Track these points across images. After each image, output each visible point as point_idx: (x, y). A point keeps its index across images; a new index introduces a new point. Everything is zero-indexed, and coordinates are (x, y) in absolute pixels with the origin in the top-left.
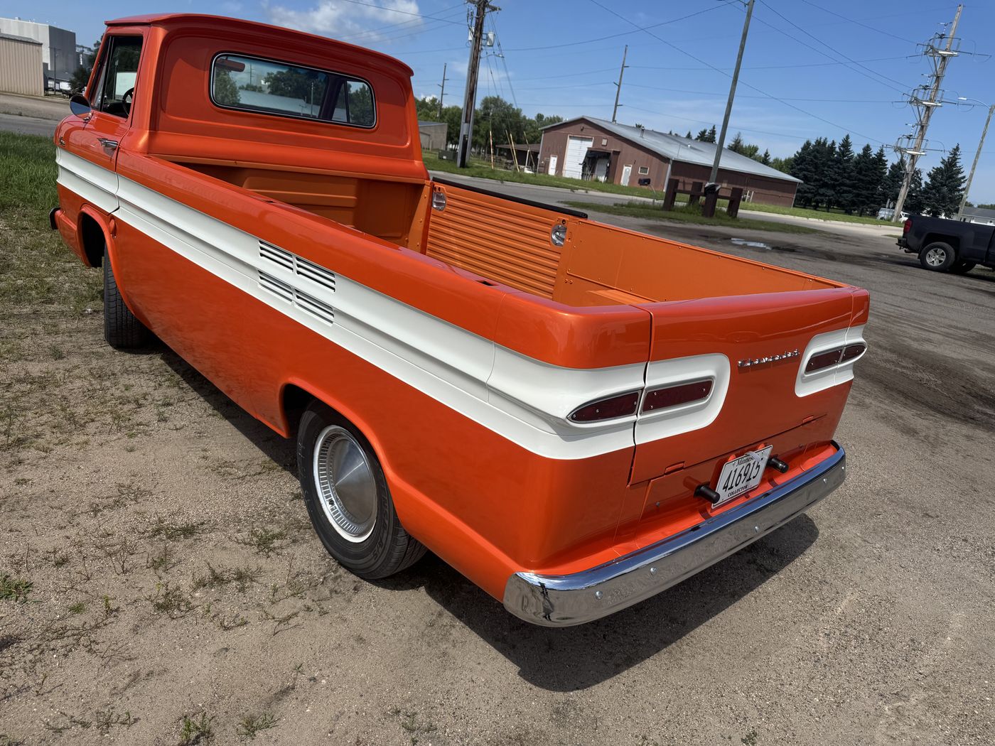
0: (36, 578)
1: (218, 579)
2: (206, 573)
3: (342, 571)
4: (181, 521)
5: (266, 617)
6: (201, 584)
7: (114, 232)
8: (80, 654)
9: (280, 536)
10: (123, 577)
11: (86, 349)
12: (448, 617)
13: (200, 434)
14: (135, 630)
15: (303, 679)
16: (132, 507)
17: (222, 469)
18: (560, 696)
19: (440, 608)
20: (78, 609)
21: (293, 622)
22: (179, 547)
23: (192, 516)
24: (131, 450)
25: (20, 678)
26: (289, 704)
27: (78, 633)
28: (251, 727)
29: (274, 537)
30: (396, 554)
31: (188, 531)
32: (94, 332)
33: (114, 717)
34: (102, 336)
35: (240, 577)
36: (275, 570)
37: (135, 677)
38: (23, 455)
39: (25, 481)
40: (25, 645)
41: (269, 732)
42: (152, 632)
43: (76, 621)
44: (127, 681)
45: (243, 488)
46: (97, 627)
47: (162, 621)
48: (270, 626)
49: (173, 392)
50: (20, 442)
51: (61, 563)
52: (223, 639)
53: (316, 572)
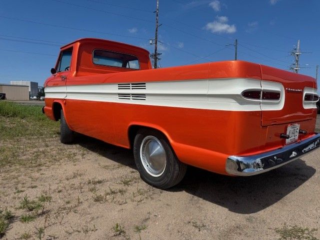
0: (52, 195)
1: (113, 193)
2: (109, 191)
3: (154, 188)
4: (96, 180)
5: (133, 201)
6: (108, 194)
7: (65, 104)
8: (72, 214)
9: (130, 181)
10: (81, 194)
11: (55, 144)
12: (196, 198)
13: (96, 160)
14: (89, 207)
15: (152, 216)
16: (79, 178)
17: (106, 167)
18: (246, 215)
19: (192, 195)
20: (68, 203)
21: (142, 202)
22: (98, 186)
23: (100, 178)
24: (75, 165)
25: (53, 220)
26: (149, 222)
27: (70, 209)
28: (138, 229)
29: (128, 182)
30: (175, 175)
31: (100, 182)
32: (57, 141)
33: (89, 229)
34: (60, 141)
35: (120, 191)
36: (132, 189)
37: (93, 219)
38: (41, 168)
39: (43, 174)
40: (53, 212)
41: (145, 230)
42: (95, 207)
43: (69, 205)
44: (90, 219)
45: (114, 171)
46: (76, 206)
47: (98, 204)
48: (135, 203)
49: (85, 152)
50: (40, 165)
51: (60, 192)
52: (119, 207)
53: (146, 189)
